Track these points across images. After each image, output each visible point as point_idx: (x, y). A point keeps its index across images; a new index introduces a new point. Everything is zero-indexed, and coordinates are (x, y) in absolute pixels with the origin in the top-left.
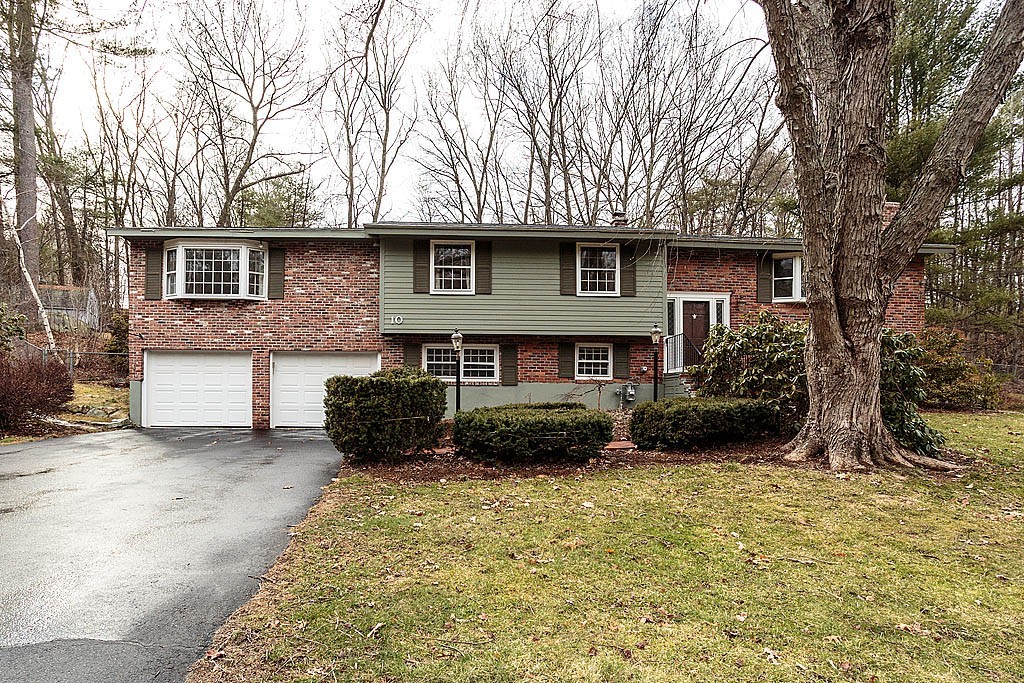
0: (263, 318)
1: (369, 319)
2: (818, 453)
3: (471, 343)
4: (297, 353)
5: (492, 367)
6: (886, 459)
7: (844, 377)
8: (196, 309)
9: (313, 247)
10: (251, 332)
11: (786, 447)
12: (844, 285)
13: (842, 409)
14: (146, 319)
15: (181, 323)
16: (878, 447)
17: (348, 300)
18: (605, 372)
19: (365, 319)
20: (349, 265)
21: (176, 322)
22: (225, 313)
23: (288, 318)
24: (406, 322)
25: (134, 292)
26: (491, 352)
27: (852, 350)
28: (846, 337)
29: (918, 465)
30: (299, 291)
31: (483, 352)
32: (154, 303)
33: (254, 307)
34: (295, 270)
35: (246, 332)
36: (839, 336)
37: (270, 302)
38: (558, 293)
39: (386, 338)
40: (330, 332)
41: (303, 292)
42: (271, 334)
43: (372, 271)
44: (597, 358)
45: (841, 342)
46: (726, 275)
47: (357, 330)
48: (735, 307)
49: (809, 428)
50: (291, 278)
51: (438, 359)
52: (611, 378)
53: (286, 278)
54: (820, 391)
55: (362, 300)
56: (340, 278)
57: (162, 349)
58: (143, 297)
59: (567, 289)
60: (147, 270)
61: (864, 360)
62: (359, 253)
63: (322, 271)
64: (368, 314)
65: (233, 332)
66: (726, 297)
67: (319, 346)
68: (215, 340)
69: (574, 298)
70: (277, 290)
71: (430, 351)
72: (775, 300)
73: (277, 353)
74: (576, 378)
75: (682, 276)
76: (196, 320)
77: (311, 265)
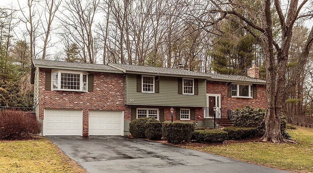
0: (87, 98)
1: (120, 99)
2: (269, 140)
3: (151, 108)
4: (98, 110)
5: (157, 116)
6: (282, 141)
7: (275, 123)
8: (63, 94)
9: (103, 75)
10: (82, 103)
11: (261, 138)
12: (276, 104)
13: (274, 130)
14: (46, 97)
15: (58, 99)
16: (281, 138)
17: (114, 93)
18: (188, 118)
19: (119, 99)
20: (114, 81)
21: (56, 99)
22: (74, 96)
23: (95, 98)
24: (135, 101)
25: (41, 87)
26: (157, 111)
27: (277, 117)
28: (276, 115)
29: (288, 142)
30: (98, 89)
31: (154, 111)
32: (48, 91)
33: (84, 94)
34: (97, 82)
35: (81, 103)
36: (274, 115)
37: (89, 93)
38: (177, 93)
39: (126, 106)
40: (108, 104)
41: (100, 89)
42: (89, 104)
43: (121, 83)
44: (186, 113)
45: (275, 116)
46: (220, 88)
47: (117, 103)
48: (222, 98)
49: (266, 134)
50: (96, 85)
51: (141, 113)
52: (190, 120)
53: (94, 85)
54: (269, 126)
55: (118, 93)
56: (112, 86)
57: (51, 108)
58: (44, 89)
59: (180, 92)
60: (46, 79)
61: (279, 120)
62: (117, 77)
63: (106, 83)
64: (120, 98)
65: (76, 102)
66: (220, 95)
67: (105, 108)
68: (70, 105)
69: (182, 95)
70: (91, 89)
71: (138, 110)
72: (232, 97)
73: (91, 110)
74: (180, 119)
75: (209, 88)
76: (63, 98)
77: (102, 80)
